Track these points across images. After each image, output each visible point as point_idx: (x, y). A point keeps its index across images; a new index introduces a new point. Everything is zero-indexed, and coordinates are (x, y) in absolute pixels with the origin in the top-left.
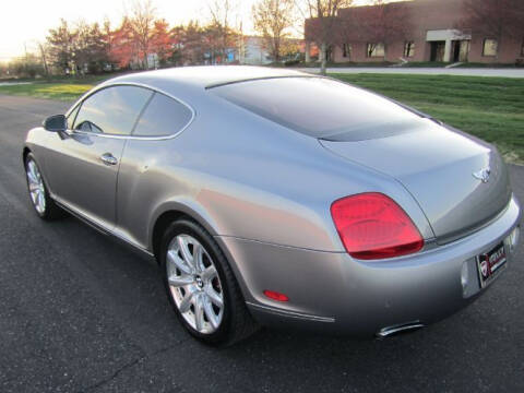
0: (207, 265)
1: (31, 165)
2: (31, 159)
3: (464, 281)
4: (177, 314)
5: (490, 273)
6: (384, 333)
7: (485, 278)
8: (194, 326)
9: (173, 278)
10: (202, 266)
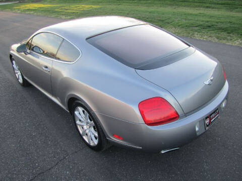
0: (91, 120)
1: (14, 62)
2: (14, 60)
3: (197, 129)
4: (81, 136)
5: (210, 123)
6: (163, 152)
7: (207, 126)
8: (87, 141)
9: (78, 122)
10: (89, 120)
